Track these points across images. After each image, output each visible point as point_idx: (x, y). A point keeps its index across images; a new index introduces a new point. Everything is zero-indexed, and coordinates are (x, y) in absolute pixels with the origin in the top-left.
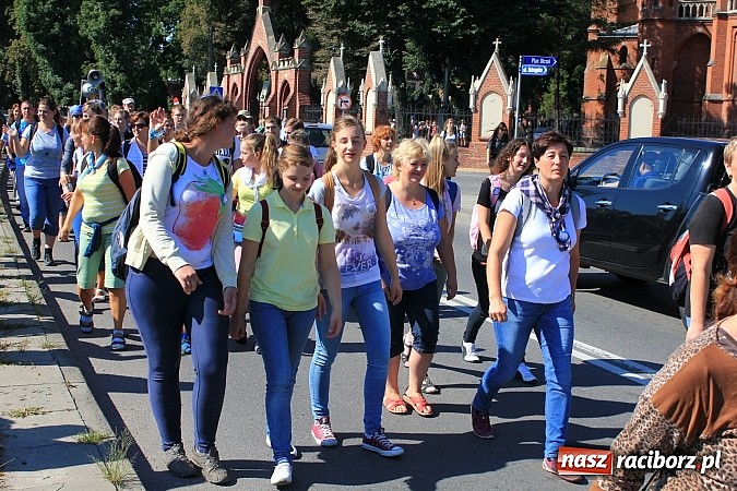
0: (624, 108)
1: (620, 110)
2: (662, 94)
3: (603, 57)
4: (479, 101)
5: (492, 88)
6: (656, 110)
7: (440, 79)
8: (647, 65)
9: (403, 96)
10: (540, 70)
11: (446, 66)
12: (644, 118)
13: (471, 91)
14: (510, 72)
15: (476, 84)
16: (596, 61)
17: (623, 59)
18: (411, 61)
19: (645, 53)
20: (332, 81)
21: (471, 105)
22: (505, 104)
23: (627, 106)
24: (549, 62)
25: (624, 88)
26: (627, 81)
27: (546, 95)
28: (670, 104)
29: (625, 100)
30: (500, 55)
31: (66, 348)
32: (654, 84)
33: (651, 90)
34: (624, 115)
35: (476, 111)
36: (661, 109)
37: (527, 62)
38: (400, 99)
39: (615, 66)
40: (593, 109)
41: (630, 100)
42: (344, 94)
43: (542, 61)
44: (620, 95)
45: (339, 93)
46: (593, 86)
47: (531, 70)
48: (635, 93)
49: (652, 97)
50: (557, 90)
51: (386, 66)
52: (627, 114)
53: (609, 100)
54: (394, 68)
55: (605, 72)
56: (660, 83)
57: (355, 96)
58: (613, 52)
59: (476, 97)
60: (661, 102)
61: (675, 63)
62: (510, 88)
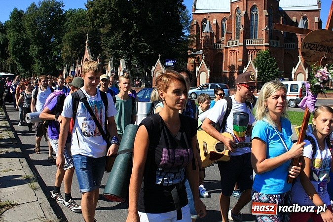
1: (196, 76)
2: (209, 71)
3: (193, 60)
5: (158, 69)
6: (207, 76)
8: (204, 62)
10: (171, 64)
11: (145, 63)
12: (203, 78)
13: (152, 70)
14: (163, 64)
15: (154, 68)
16: (191, 61)
17: (198, 59)
18: (135, 61)
19: (203, 58)
20: (109, 68)
21: (152, 75)
23: (199, 74)
24: (174, 61)
25: (198, 69)
26: (199, 66)
30: (160, 60)
31: (21, 152)
32: (206, 68)
35: (154, 76)
36: (209, 75)
37: (167, 61)
39: (196, 62)
41: (199, 72)
43: (172, 61)
44: (196, 71)
45: (112, 72)
46: (190, 69)
47: (168, 64)
48: (201, 70)
49: (206, 72)
51: (126, 63)
52: (199, 77)
53: (194, 72)
54: (128, 64)
55: (193, 64)
56: (208, 67)
57: (117, 73)
58: (195, 58)
59: (153, 73)
60: (208, 73)
61: (214, 61)
62: (163, 70)
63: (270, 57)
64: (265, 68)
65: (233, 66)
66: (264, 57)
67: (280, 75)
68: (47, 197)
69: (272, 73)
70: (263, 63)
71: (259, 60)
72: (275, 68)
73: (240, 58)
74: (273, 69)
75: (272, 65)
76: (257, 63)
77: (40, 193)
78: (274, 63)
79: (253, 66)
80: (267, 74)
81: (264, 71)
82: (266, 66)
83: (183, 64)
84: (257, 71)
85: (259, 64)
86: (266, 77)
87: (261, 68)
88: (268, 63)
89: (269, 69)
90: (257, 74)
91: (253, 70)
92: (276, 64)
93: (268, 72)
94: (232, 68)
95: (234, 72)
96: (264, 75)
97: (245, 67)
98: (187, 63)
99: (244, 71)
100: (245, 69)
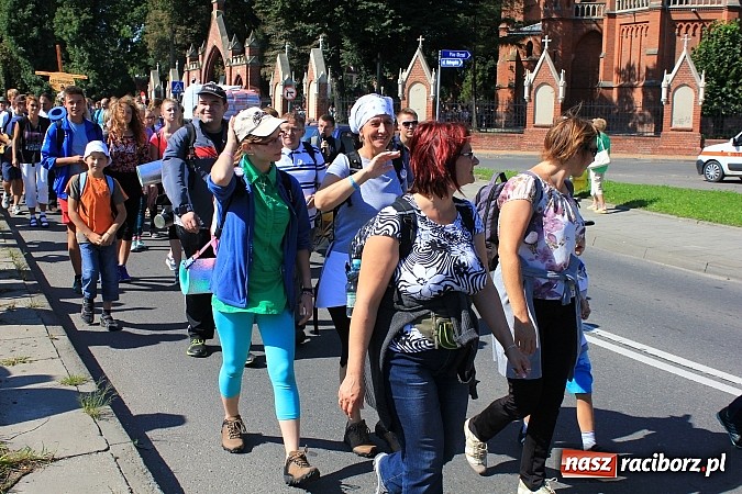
0: (530, 94)
1: (526, 95)
2: (562, 82)
3: (512, 51)
4: (406, 90)
5: (417, 78)
6: (556, 96)
7: (373, 72)
8: (548, 57)
9: (341, 87)
10: (457, 63)
11: (378, 60)
12: (546, 102)
13: (399, 82)
14: (432, 64)
15: (403, 76)
16: (507, 54)
17: (529, 53)
18: (348, 57)
19: (546, 47)
20: (279, 75)
21: (400, 94)
22: (429, 92)
23: (533, 92)
24: (464, 55)
25: (529, 77)
26: (532, 72)
27: (464, 85)
28: (569, 90)
29: (531, 88)
30: (424, 51)
31: (50, 309)
32: (555, 74)
33: (552, 78)
34: (530, 100)
35: (404, 99)
36: (561, 95)
37: (446, 55)
38: (338, 90)
39: (523, 58)
40: (504, 95)
41: (534, 87)
42: (290, 86)
43: (458, 55)
44: (526, 83)
45: (285, 86)
46: (504, 77)
47: (449, 63)
48: (539, 81)
49: (553, 85)
50: (474, 80)
51: (325, 60)
52: (532, 99)
53: (517, 87)
54: (333, 62)
55: (514, 64)
56: (559, 72)
57: (299, 88)
58: (520, 46)
59: (404, 86)
60: (561, 89)
61: (573, 55)
62: (432, 79)
64: (727, 73)
65: (630, 67)
66: (723, 43)
68: (133, 439)
70: (719, 61)
71: (708, 52)
73: (653, 46)
76: (703, 61)
77: (114, 429)
79: (692, 68)
80: (733, 92)
81: (722, 83)
82: (730, 68)
83: (485, 64)
84: (702, 83)
85: (707, 62)
86: (728, 99)
87: (714, 74)
88: (736, 60)
89: (737, 78)
90: (702, 91)
91: (693, 80)
93: (735, 86)
94: (628, 73)
95: (633, 88)
96: (722, 95)
97: (669, 72)
98: (496, 60)
99: (664, 84)
100: (668, 78)
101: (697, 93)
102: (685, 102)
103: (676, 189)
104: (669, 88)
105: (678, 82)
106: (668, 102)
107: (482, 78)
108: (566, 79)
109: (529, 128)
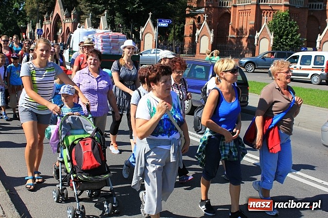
1: (196, 40)
2: (212, 35)
3: (192, 20)
4: (143, 37)
5: (148, 31)
6: (210, 41)
7: (129, 27)
8: (206, 24)
10: (165, 25)
11: (132, 22)
12: (205, 43)
13: (140, 32)
14: (155, 25)
15: (142, 30)
16: (189, 21)
17: (199, 21)
18: (118, 21)
19: (206, 19)
21: (141, 38)
22: (153, 37)
23: (199, 39)
24: (168, 21)
25: (198, 32)
26: (199, 29)
27: (170, 34)
28: (214, 38)
29: (198, 37)
30: (151, 19)
32: (209, 31)
33: (208, 33)
34: (198, 42)
35: (142, 40)
36: (212, 40)
37: (160, 21)
39: (196, 23)
40: (188, 40)
41: (200, 37)
43: (166, 21)
44: (196, 35)
46: (188, 31)
47: (162, 24)
48: (202, 34)
49: (208, 36)
50: (174, 32)
51: (108, 22)
53: (193, 36)
54: (111, 23)
55: (192, 26)
56: (211, 30)
58: (195, 18)
59: (142, 35)
60: (212, 38)
61: (218, 23)
62: (155, 32)
63: (290, 21)
64: (283, 33)
65: (242, 29)
66: (281, 20)
67: (302, 43)
69: (291, 41)
70: (280, 28)
71: (275, 24)
72: (295, 35)
73: (252, 21)
74: (293, 36)
75: (292, 30)
76: (273, 27)
78: (294, 27)
79: (268, 30)
80: (285, 41)
81: (281, 37)
82: (284, 31)
83: (179, 25)
84: (272, 37)
85: (275, 28)
86: (283, 44)
87: (277, 33)
88: (287, 27)
89: (287, 35)
90: (272, 40)
91: (268, 35)
92: (297, 30)
93: (286, 39)
94: (240, 32)
95: (242, 38)
96: (281, 42)
97: (258, 32)
98: (185, 24)
99: (256, 37)
100: (258, 34)
101: (270, 41)
102: (265, 45)
103: (259, 83)
104: (258, 39)
105: (262, 36)
106: (257, 45)
107: (178, 32)
108: (214, 33)
109: (197, 55)
